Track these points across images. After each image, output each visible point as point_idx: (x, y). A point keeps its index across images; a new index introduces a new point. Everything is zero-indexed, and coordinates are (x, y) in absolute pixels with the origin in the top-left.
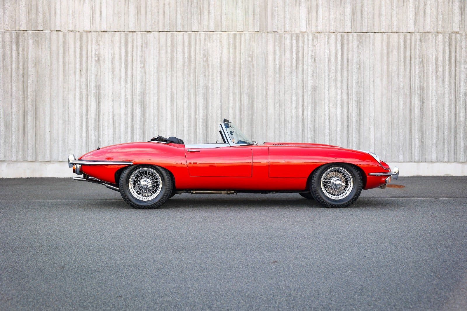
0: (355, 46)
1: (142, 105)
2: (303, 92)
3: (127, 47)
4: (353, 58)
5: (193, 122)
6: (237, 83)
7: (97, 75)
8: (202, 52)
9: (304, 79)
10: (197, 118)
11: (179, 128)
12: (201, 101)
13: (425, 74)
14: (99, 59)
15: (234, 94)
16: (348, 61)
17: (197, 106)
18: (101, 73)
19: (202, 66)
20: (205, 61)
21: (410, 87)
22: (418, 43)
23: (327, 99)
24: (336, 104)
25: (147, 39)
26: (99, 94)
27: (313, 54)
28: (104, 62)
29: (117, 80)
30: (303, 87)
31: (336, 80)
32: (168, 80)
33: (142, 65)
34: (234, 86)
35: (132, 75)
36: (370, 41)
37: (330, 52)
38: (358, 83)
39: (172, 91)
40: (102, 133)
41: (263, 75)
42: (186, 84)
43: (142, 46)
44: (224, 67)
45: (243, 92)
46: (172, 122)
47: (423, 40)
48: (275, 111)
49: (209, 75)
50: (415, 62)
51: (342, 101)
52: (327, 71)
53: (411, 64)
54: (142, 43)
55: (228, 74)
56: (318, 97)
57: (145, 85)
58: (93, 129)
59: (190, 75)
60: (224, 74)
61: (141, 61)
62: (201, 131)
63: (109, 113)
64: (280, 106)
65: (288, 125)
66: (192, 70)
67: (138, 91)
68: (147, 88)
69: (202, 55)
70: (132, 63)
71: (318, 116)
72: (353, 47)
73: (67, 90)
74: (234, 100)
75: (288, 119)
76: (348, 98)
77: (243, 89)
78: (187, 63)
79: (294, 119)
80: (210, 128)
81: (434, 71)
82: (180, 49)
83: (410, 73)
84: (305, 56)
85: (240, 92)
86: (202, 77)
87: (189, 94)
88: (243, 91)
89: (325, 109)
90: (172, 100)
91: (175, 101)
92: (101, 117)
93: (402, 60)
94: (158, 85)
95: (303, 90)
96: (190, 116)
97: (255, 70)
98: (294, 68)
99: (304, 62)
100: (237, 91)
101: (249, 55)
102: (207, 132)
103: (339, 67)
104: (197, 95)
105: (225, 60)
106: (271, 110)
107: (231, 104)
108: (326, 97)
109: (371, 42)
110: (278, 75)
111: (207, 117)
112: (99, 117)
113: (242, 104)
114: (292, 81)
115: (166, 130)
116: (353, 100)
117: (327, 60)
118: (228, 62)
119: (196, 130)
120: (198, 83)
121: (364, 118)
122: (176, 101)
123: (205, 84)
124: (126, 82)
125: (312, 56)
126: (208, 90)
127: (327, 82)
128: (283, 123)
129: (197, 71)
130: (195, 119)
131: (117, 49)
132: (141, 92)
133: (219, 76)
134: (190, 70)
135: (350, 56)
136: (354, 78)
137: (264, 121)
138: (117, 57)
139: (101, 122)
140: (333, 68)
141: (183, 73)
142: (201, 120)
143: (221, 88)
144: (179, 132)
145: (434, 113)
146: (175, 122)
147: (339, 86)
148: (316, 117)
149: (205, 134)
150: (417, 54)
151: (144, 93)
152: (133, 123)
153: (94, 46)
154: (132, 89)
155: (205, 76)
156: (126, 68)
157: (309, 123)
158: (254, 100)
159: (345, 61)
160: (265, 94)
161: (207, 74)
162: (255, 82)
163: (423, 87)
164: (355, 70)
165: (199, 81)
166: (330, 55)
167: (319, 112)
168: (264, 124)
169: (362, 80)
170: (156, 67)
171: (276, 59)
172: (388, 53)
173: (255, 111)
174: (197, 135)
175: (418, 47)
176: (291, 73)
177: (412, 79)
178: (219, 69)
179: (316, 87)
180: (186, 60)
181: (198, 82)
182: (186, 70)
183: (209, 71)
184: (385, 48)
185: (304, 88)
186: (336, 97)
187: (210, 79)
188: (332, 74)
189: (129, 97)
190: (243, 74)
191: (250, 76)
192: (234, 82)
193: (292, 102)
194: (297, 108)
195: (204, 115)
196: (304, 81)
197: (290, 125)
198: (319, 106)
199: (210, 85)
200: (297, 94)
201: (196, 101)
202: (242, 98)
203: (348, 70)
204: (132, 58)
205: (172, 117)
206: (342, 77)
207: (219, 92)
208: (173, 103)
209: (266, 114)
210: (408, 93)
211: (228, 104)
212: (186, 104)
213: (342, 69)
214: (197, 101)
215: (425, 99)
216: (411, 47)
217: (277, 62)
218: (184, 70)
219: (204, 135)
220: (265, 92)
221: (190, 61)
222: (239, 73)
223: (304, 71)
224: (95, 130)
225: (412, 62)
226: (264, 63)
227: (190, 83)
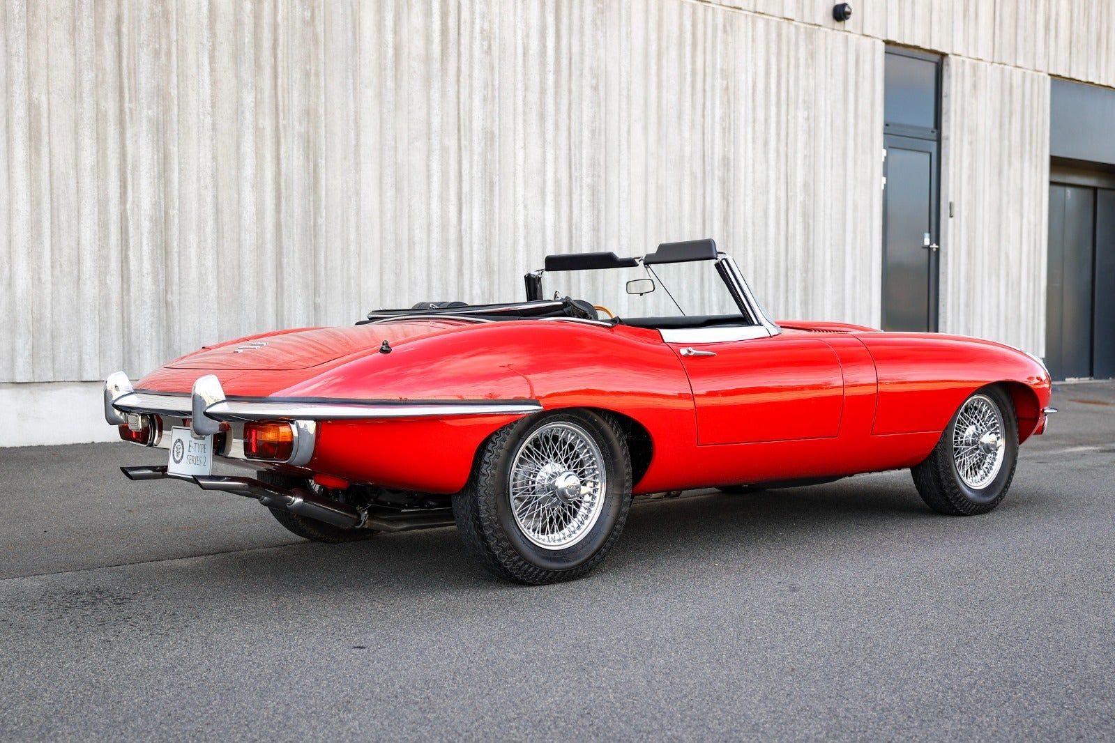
0: (588, 20)
2: (460, 148)
4: (582, 53)
5: (114, 229)
6: (267, 94)
9: (462, 105)
10: (129, 212)
11: (60, 250)
12: (143, 152)
13: (732, 123)
15: (258, 131)
16: (570, 63)
17: (129, 167)
19: (145, 14)
21: (704, 156)
22: (720, 34)
23: (520, 175)
24: (543, 194)
27: (486, 26)
30: (459, 130)
31: (542, 116)
32: (13, 51)
34: (257, 103)
36: (620, 10)
37: (527, 24)
38: (593, 131)
39: (30, 97)
41: (347, 78)
42: (88, 77)
44: (223, 28)
45: (285, 131)
46: (35, 225)
47: (728, 28)
48: (381, 202)
49: (169, 54)
50: (713, 87)
51: (557, 182)
52: (520, 86)
53: (704, 91)
55: (236, 58)
56: (497, 165)
59: (99, 45)
60: (225, 57)
62: (147, 267)
64: (398, 189)
65: (420, 252)
66: (109, 26)
71: (497, 228)
72: (582, 20)
74: (258, 154)
75: (419, 234)
76: (570, 177)
77: (284, 119)
79: (436, 234)
80: (176, 255)
81: (750, 119)
83: (704, 116)
84: (462, 28)
85: (277, 129)
86: (145, 58)
87: (100, 117)
88: (285, 127)
89: (515, 205)
90: (34, 136)
91: (45, 140)
93: (689, 79)
95: (459, 140)
96: (102, 205)
97: (322, 56)
98: (436, 66)
99: (462, 49)
100: (267, 124)
102: (166, 267)
103: (551, 78)
104: (128, 125)
106: (370, 200)
107: (249, 171)
108: (518, 167)
109: (624, 12)
110: (390, 84)
111: (166, 213)
113: (283, 171)
114: (429, 108)
115: (10, 257)
116: (581, 182)
117: (520, 51)
118: (235, 14)
119: (125, 261)
120: (129, 79)
121: (606, 240)
122: (49, 143)
123: (158, 85)
125: (482, 31)
126: (167, 111)
127: (520, 120)
128: (405, 246)
129: (124, 30)
130: (123, 216)
133: (206, 61)
134: (99, 22)
135: (575, 49)
136: (585, 118)
137: (353, 236)
140: (535, 78)
141: (73, 31)
142: (146, 224)
143: (213, 106)
144: (61, 266)
145: (750, 231)
146: (46, 225)
147: (550, 136)
148: (493, 230)
150: (719, 67)
155: (157, 53)
157: (475, 247)
158: (320, 160)
159: (565, 62)
160: (353, 142)
161: (164, 47)
162: (323, 97)
163: (728, 159)
164: (587, 92)
165: (134, 72)
166: (528, 36)
167: (500, 213)
168: (353, 247)
169: (603, 126)
171: (385, 26)
172: (659, 55)
173: (323, 199)
174: (129, 279)
175: (719, 47)
176: (427, 80)
177: (708, 136)
178: (206, 34)
179: (492, 133)
181: (129, 73)
182: (87, 22)
183: (168, 36)
184: (653, 36)
185: (462, 132)
186: (543, 172)
187: (174, 70)
188: (534, 97)
190: (286, 64)
191: (307, 75)
192: (257, 89)
193: (429, 177)
194: (443, 199)
195: (156, 205)
196: (462, 112)
197: (424, 254)
198: (500, 195)
199: (174, 92)
200: (444, 149)
201: (123, 146)
202: (283, 150)
203: (570, 91)
205: (35, 203)
206: (557, 110)
207: (208, 121)
209: (358, 213)
210: (699, 175)
211: (239, 168)
212: (87, 158)
213: (557, 84)
215: (732, 195)
216: (705, 43)
217: (389, 37)
218: (78, 23)
219: (156, 281)
220: (352, 135)
222: (273, 60)
223: (462, 80)
225: (708, 87)
226: (350, 34)
227: (100, 76)
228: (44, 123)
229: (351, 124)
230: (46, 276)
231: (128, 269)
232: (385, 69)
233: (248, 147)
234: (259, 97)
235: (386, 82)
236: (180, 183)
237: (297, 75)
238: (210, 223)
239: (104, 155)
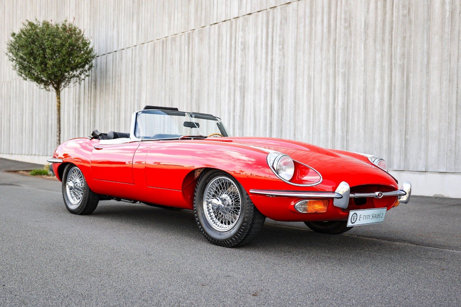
1: (279, 95)
3: (267, 28)
5: (330, 114)
6: (387, 52)
7: (242, 66)
8: (343, 16)
10: (336, 107)
14: (245, 48)
15: (383, 68)
18: (246, 63)
19: (343, 35)
20: (347, 28)
25: (286, 13)
26: (244, 87)
28: (248, 49)
29: (259, 68)
32: (305, 61)
33: (281, 47)
34: (382, 57)
35: (272, 60)
39: (309, 74)
40: (245, 132)
41: (424, 34)
42: (325, 63)
43: (281, 23)
44: (371, 31)
45: (395, 65)
46: (309, 116)
48: (441, 89)
49: (351, 47)
54: (281, 19)
57: (284, 71)
58: (237, 127)
59: (329, 51)
60: (371, 42)
61: (280, 42)
62: (340, 127)
63: (251, 108)
66: (332, 44)
67: (276, 79)
68: (285, 74)
69: (343, 20)
70: (272, 46)
73: (220, 86)
74: (382, 78)
77: (395, 60)
78: (326, 35)
82: (319, 19)
85: (391, 65)
86: (342, 51)
88: (395, 63)
91: (312, 87)
92: (245, 113)
94: (296, 69)
97: (413, 28)
100: (386, 64)
101: (403, 6)
102: (347, 126)
104: (337, 76)
105: (372, 21)
107: (377, 85)
112: (243, 113)
118: (375, 23)
119: (334, 125)
120: (338, 60)
122: (314, 88)
123: (346, 60)
124: (266, 69)
126: (349, 68)
129: (337, 43)
130: (334, 109)
131: (259, 32)
132: (279, 80)
133: (363, 45)
134: (329, 43)
137: (424, 106)
138: (259, 41)
139: (245, 119)
141: (321, 49)
142: (340, 111)
143: (365, 62)
144: (315, 128)
146: (312, 115)
149: (345, 129)
151: (282, 82)
152: (271, 119)
153: (241, 33)
154: (272, 77)
155: (346, 48)
156: (267, 53)
158: (410, 74)
160: (426, 63)
168: (424, 111)
170: (293, 46)
173: (411, 91)
174: (335, 131)
178: (363, 35)
180: (325, 30)
181: (338, 58)
182: (325, 45)
183: (351, 40)
187: (352, 52)
189: (269, 88)
190: (396, 37)
191: (404, 38)
192: (383, 51)
195: (343, 104)
199: (352, 61)
201: (335, 84)
202: (393, 73)
204: (273, 40)
205: (309, 108)
207: (363, 68)
208: (310, 91)
209: (427, 95)
211: (374, 84)
212: (323, 91)
214: (337, 85)
217: (448, 7)
219: (342, 132)
220: (425, 60)
221: (329, 31)
222: (390, 37)
224: (239, 129)
226: (426, 14)
227: (328, 61)
228: (312, 82)
229: (425, 54)
230: (311, 132)
231: (335, 128)
232: (444, 24)
233: (378, 76)
234: (383, 54)
235: (445, 30)
236: (353, 95)
237: (400, 40)
238: (362, 108)
239: (329, 89)
